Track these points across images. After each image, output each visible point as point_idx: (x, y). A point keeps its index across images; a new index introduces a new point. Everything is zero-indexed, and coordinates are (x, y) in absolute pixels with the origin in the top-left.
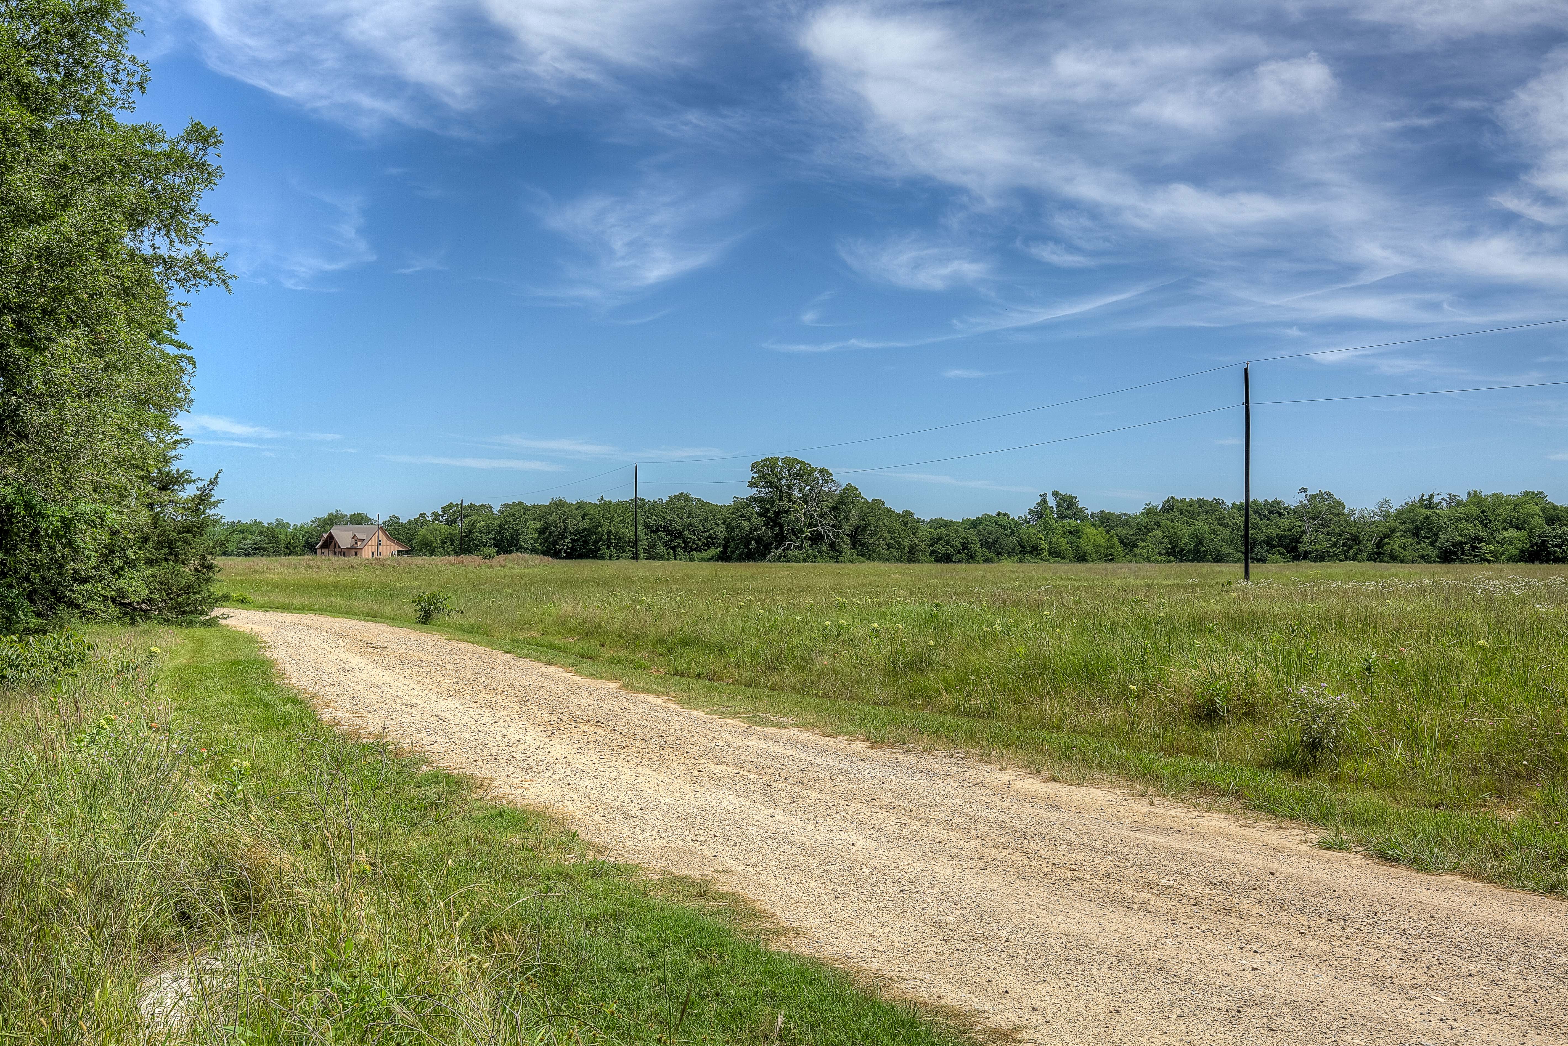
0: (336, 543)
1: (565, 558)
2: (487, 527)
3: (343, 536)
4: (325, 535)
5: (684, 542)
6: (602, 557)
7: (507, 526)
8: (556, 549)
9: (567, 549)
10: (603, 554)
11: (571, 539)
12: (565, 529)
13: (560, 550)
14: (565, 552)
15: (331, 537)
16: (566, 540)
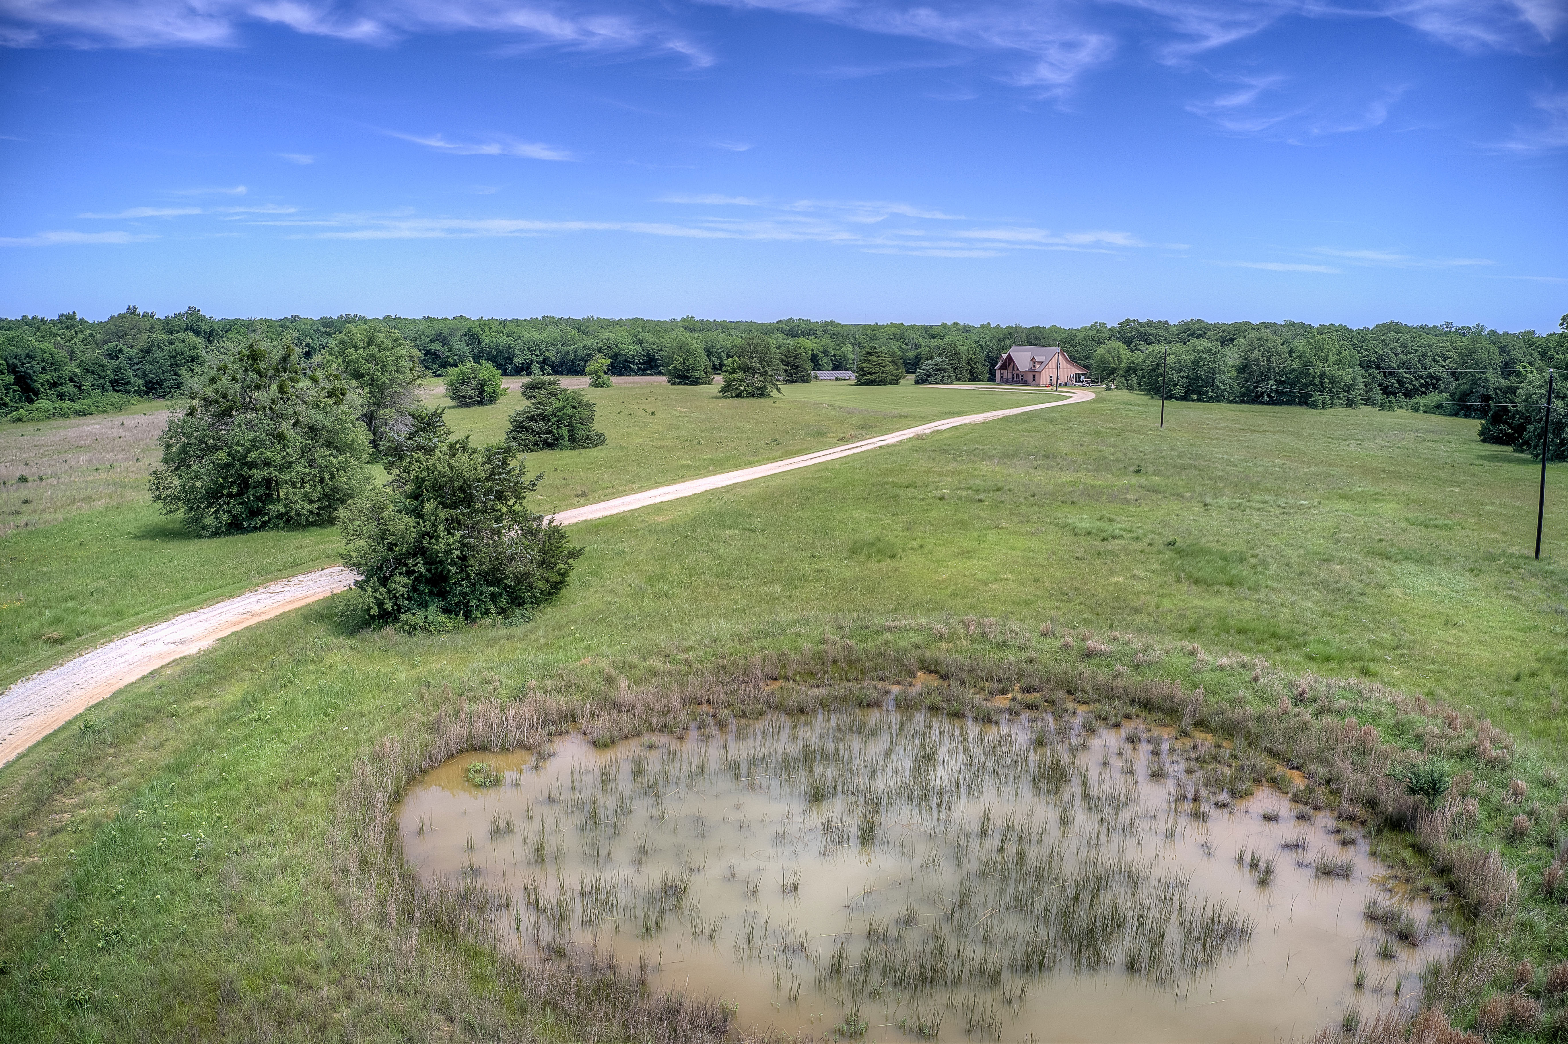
0: (1014, 364)
1: (1268, 403)
2: (1179, 363)
3: (1022, 357)
4: (1004, 356)
5: (1399, 382)
6: (1314, 406)
7: (1201, 364)
8: (1257, 392)
9: (1271, 392)
10: (1314, 401)
11: (1276, 381)
12: (1269, 369)
13: (1262, 394)
14: (1269, 396)
15: (1010, 358)
16: (1271, 382)
